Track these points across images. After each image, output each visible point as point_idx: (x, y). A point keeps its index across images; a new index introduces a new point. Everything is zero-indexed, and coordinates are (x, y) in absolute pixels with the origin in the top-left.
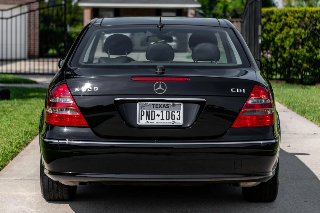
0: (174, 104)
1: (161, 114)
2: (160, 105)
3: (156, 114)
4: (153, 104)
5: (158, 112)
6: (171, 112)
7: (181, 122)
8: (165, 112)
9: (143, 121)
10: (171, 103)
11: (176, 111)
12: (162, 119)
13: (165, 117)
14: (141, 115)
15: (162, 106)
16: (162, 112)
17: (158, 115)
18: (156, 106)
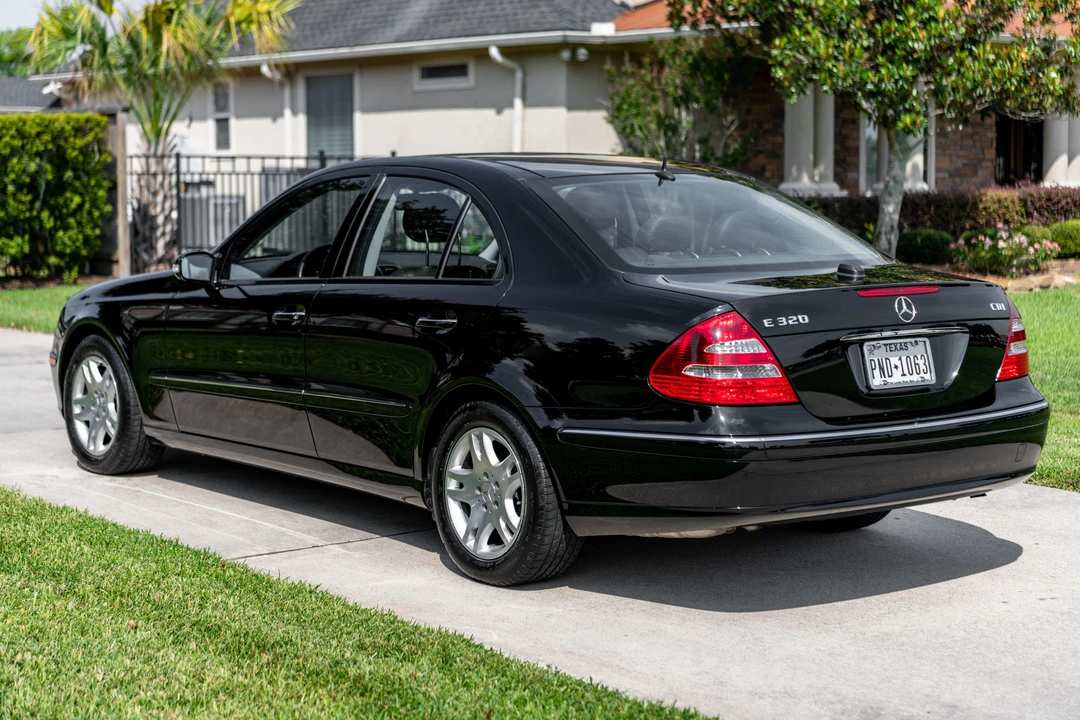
0: (916, 342)
1: (898, 363)
2: (895, 345)
3: (893, 366)
4: (886, 345)
5: (894, 360)
6: (912, 358)
7: (930, 378)
8: (904, 359)
9: (877, 382)
10: (913, 340)
11: (919, 357)
12: (904, 375)
13: (906, 372)
14: (873, 369)
15: (898, 347)
16: (900, 359)
17: (896, 367)
18: (890, 348)
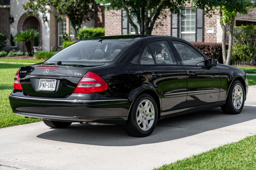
0: (53, 80)
1: (48, 85)
3: (46, 85)
4: (46, 80)
5: (47, 84)
6: (52, 84)
7: (54, 89)
9: (41, 88)
12: (48, 88)
13: (49, 87)
14: (41, 85)
15: (49, 81)
16: (49, 84)
17: (47, 85)
18: (47, 81)
